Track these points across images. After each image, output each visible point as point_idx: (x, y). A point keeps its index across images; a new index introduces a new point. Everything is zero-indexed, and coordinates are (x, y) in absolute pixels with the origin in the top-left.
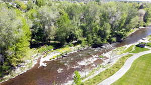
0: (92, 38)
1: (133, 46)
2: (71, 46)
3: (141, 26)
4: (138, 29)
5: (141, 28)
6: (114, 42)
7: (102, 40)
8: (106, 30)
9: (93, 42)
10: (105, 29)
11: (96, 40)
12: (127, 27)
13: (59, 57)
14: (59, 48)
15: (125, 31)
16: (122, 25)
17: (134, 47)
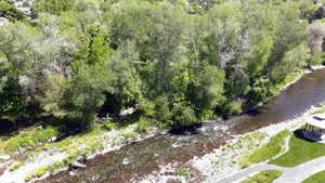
0: (171, 107)
1: (285, 132)
2: (109, 129)
3: (315, 63)
4: (307, 72)
5: (315, 68)
6: (235, 114)
7: (198, 114)
8: (209, 84)
9: (173, 118)
10: (206, 83)
11: (180, 113)
12: (275, 73)
13: (56, 172)
14: (74, 134)
15: (266, 84)
16: (259, 68)
17: (287, 139)
